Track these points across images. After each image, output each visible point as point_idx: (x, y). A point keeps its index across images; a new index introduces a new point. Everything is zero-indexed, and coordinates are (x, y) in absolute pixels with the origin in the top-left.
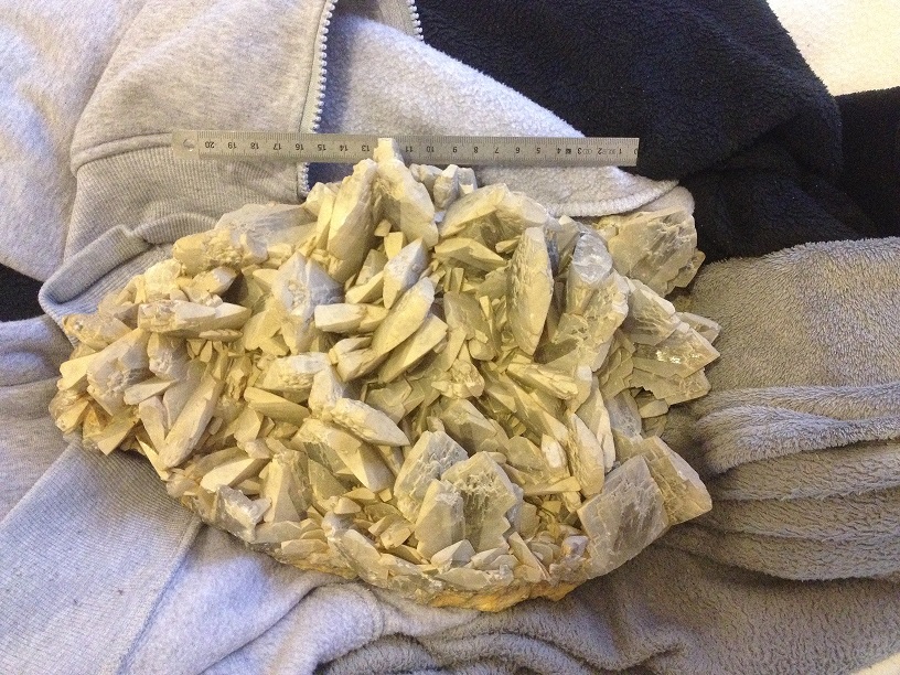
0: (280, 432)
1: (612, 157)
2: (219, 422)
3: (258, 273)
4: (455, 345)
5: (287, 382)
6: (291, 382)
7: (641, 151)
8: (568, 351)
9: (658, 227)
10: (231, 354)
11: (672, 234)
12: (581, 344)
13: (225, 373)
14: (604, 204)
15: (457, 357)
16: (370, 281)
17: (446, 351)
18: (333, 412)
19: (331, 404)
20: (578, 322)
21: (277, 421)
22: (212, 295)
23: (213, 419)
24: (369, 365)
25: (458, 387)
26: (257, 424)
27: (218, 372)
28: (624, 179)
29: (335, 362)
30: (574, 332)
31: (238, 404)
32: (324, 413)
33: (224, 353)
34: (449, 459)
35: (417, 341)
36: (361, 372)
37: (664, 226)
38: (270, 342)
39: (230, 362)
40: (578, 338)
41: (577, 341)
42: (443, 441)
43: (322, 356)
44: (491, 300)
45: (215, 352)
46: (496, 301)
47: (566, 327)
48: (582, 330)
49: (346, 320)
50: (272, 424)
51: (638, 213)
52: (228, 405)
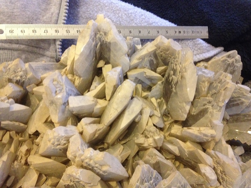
0: (50, 182)
1: (198, 35)
2: (12, 179)
3: (36, 89)
4: (145, 117)
5: (53, 144)
6: (56, 143)
7: (209, 32)
8: (203, 116)
9: (226, 60)
10: (20, 139)
11: (233, 63)
12: (210, 109)
13: (16, 150)
14: (198, 56)
15: (147, 125)
16: (97, 88)
17: (141, 121)
18: (83, 158)
19: (81, 152)
20: (206, 100)
21: (48, 176)
22: (9, 98)
23: (8, 177)
24: (101, 131)
25: (150, 140)
26: (35, 177)
27: (12, 149)
28: (205, 44)
29: (81, 130)
30: (204, 105)
31: (24, 167)
32: (77, 159)
33: (16, 138)
34: (154, 182)
35: (127, 113)
36: (97, 135)
37: (229, 59)
38: (43, 126)
39: (20, 143)
40: (208, 106)
41: (208, 108)
42: (149, 170)
43: (74, 128)
44: (156, 99)
45: (11, 138)
46: (159, 100)
47: (199, 105)
48: (210, 102)
49: (87, 104)
50: (44, 178)
51: (214, 57)
52: (18, 166)
